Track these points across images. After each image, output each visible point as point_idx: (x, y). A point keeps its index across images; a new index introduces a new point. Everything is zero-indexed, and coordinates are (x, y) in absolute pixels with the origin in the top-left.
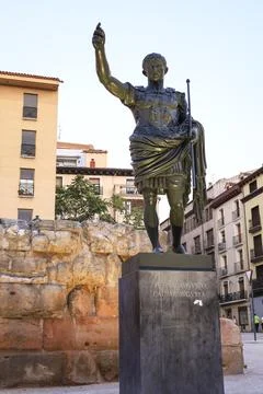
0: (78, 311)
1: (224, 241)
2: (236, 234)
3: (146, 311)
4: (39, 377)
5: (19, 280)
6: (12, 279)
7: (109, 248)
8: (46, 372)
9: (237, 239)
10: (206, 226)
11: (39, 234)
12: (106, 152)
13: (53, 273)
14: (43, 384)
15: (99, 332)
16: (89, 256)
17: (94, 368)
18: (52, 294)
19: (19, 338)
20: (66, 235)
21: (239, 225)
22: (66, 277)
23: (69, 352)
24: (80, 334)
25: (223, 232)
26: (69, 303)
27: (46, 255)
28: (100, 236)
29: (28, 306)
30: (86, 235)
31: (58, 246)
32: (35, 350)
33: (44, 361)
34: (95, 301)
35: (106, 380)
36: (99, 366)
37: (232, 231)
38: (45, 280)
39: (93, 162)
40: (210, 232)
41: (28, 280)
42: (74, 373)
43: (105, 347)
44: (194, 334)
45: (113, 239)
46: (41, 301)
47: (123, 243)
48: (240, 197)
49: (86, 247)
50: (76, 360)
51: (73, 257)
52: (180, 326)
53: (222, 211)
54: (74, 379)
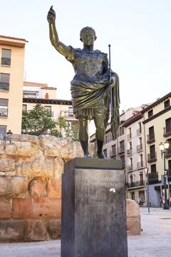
0: (35, 194)
1: (131, 148)
2: (139, 144)
3: (79, 196)
4: (9, 236)
7: (56, 153)
8: (13, 233)
9: (139, 147)
10: (120, 139)
11: (11, 143)
12: (56, 89)
13: (19, 169)
14: (12, 240)
15: (48, 207)
16: (43, 158)
17: (45, 231)
18: (18, 183)
20: (28, 144)
21: (141, 138)
22: (28, 172)
23: (29, 220)
24: (36, 209)
25: (131, 143)
26: (29, 189)
27: (15, 157)
28: (51, 145)
29: (3, 190)
30: (41, 145)
31: (22, 152)
32: (7, 219)
33: (12, 226)
34: (47, 186)
35: (53, 239)
36: (48, 229)
37: (136, 142)
38: (14, 173)
39: (47, 95)
40: (122, 142)
41: (3, 174)
42: (32, 233)
43: (53, 217)
44: (109, 210)
45: (59, 147)
46: (11, 187)
47: (65, 150)
48: (142, 120)
49: (41, 153)
50: (33, 226)
51: (32, 158)
52: (101, 205)
53: (130, 129)
54: (32, 238)
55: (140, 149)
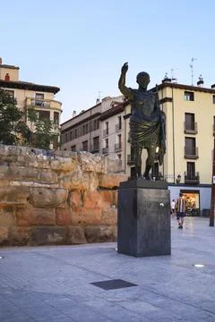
0: (74, 204)
1: (107, 146)
2: (117, 142)
4: (55, 240)
5: (44, 185)
6: (40, 185)
7: (92, 168)
8: (58, 237)
9: (118, 146)
10: (94, 134)
11: (55, 159)
12: (18, 68)
13: (62, 182)
14: (57, 244)
15: (85, 216)
16: (81, 172)
17: (83, 236)
18: (62, 194)
19: (44, 218)
20: (70, 159)
21: (120, 136)
22: (68, 184)
23: (70, 227)
24: (75, 217)
25: (107, 140)
26: (68, 200)
27: (58, 172)
28: (87, 161)
29: (48, 200)
30: (79, 160)
31: (65, 167)
32: (53, 225)
33: (57, 231)
34: (82, 197)
35: (89, 242)
36: (86, 235)
37: (114, 140)
38: (57, 186)
40: (96, 138)
41: (48, 186)
42: (73, 238)
43: (89, 224)
45: (94, 163)
46: (56, 198)
47: (99, 166)
48: (122, 114)
49: (79, 167)
50: (74, 231)
51: (71, 173)
53: (107, 123)
54: (73, 242)
55: (119, 148)
